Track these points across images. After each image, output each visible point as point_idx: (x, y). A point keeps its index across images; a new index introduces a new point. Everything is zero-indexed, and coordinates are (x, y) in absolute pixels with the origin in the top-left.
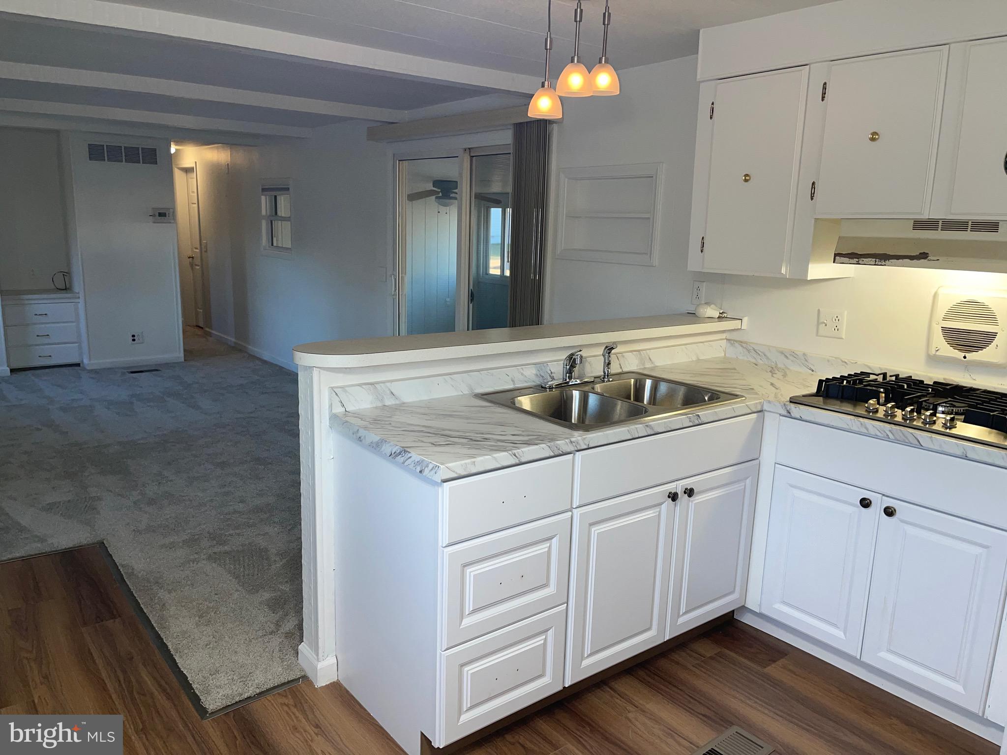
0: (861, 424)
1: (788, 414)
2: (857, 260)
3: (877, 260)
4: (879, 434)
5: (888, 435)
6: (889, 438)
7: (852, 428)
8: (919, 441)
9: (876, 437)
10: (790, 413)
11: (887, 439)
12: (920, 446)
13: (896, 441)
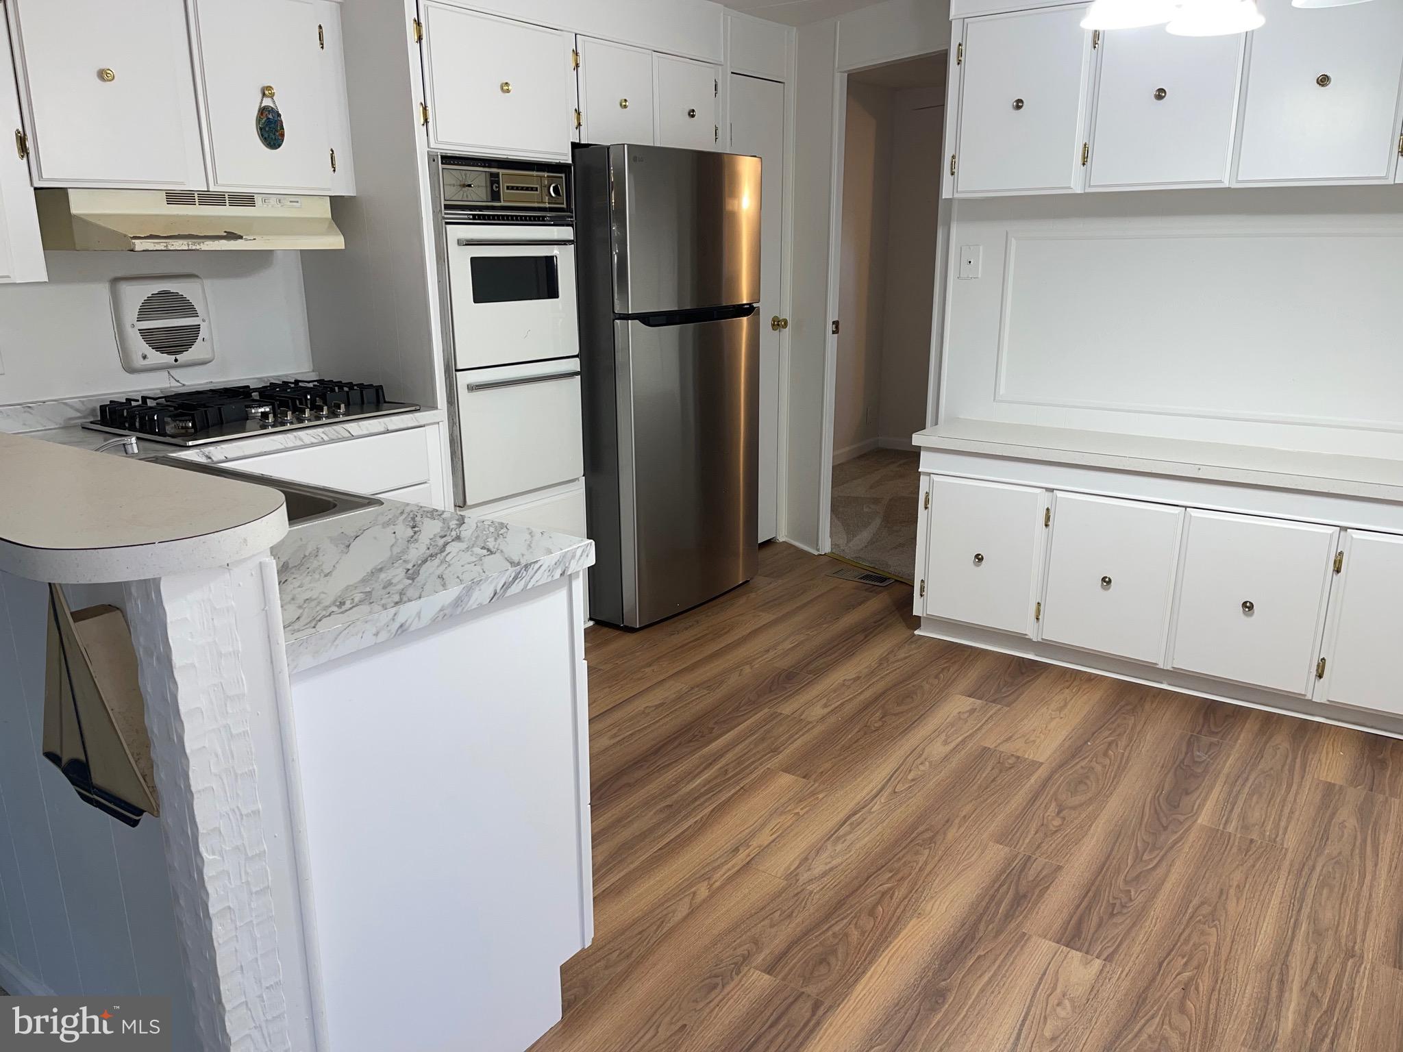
0: (295, 437)
1: (209, 460)
2: (165, 244)
3: (190, 243)
4: (316, 441)
5: (322, 438)
6: (325, 441)
7: (287, 446)
8: (349, 432)
9: (312, 445)
10: (210, 458)
11: (323, 443)
12: (353, 437)
13: (332, 441)
